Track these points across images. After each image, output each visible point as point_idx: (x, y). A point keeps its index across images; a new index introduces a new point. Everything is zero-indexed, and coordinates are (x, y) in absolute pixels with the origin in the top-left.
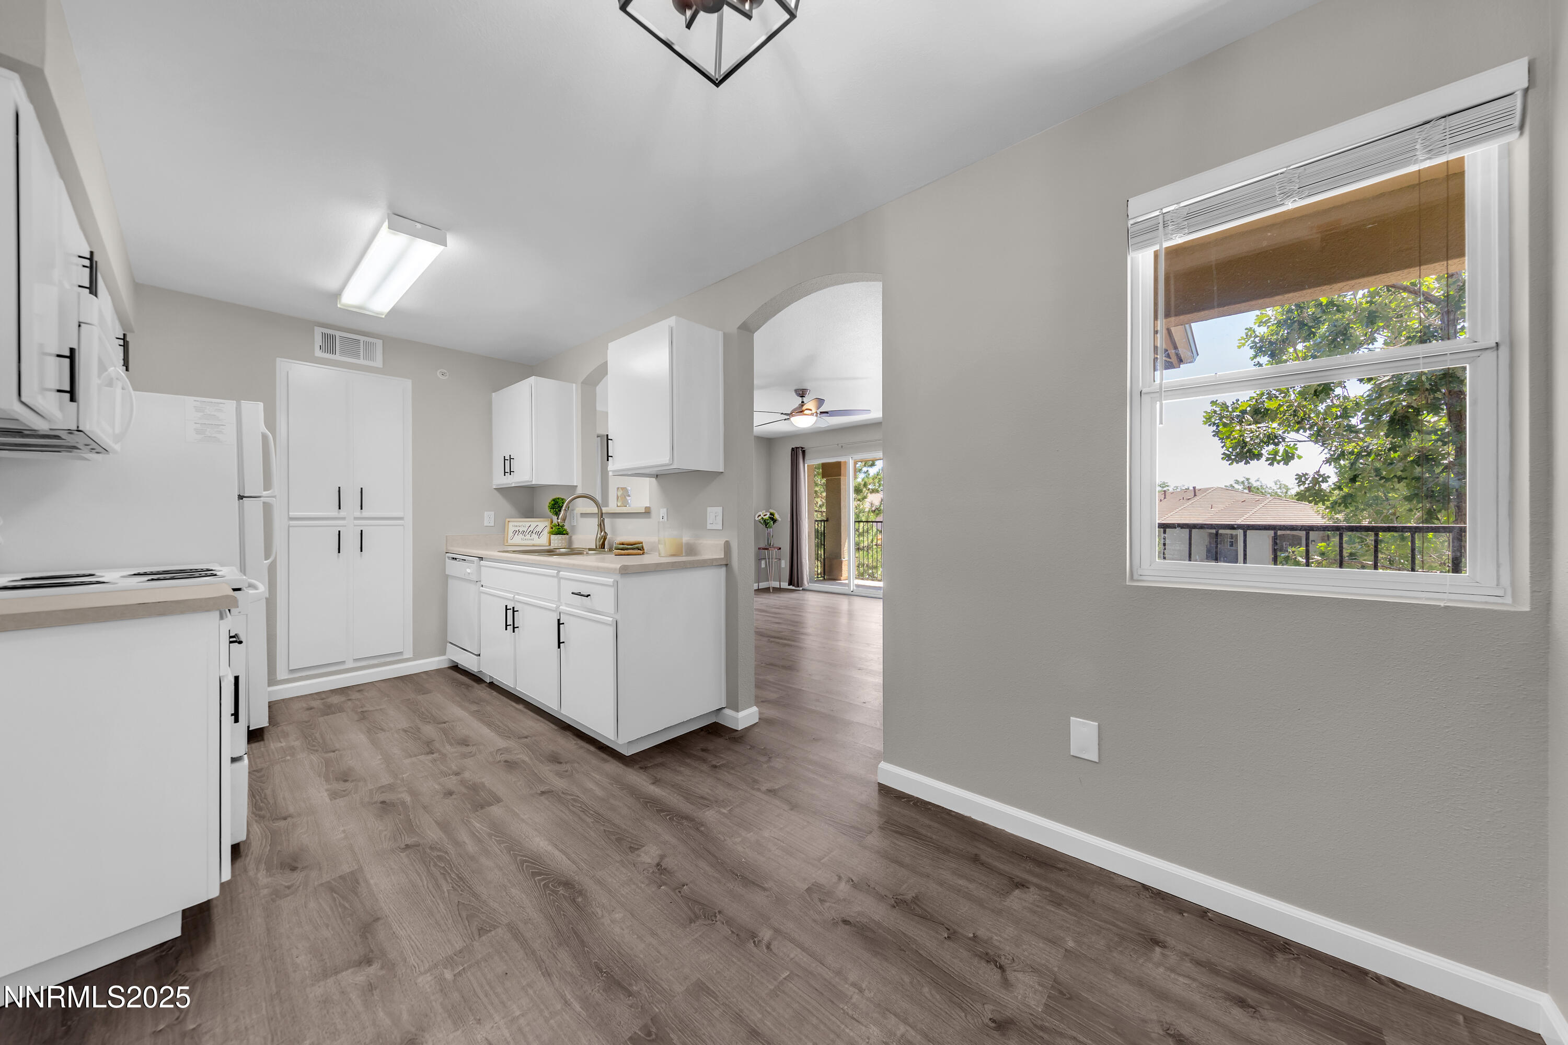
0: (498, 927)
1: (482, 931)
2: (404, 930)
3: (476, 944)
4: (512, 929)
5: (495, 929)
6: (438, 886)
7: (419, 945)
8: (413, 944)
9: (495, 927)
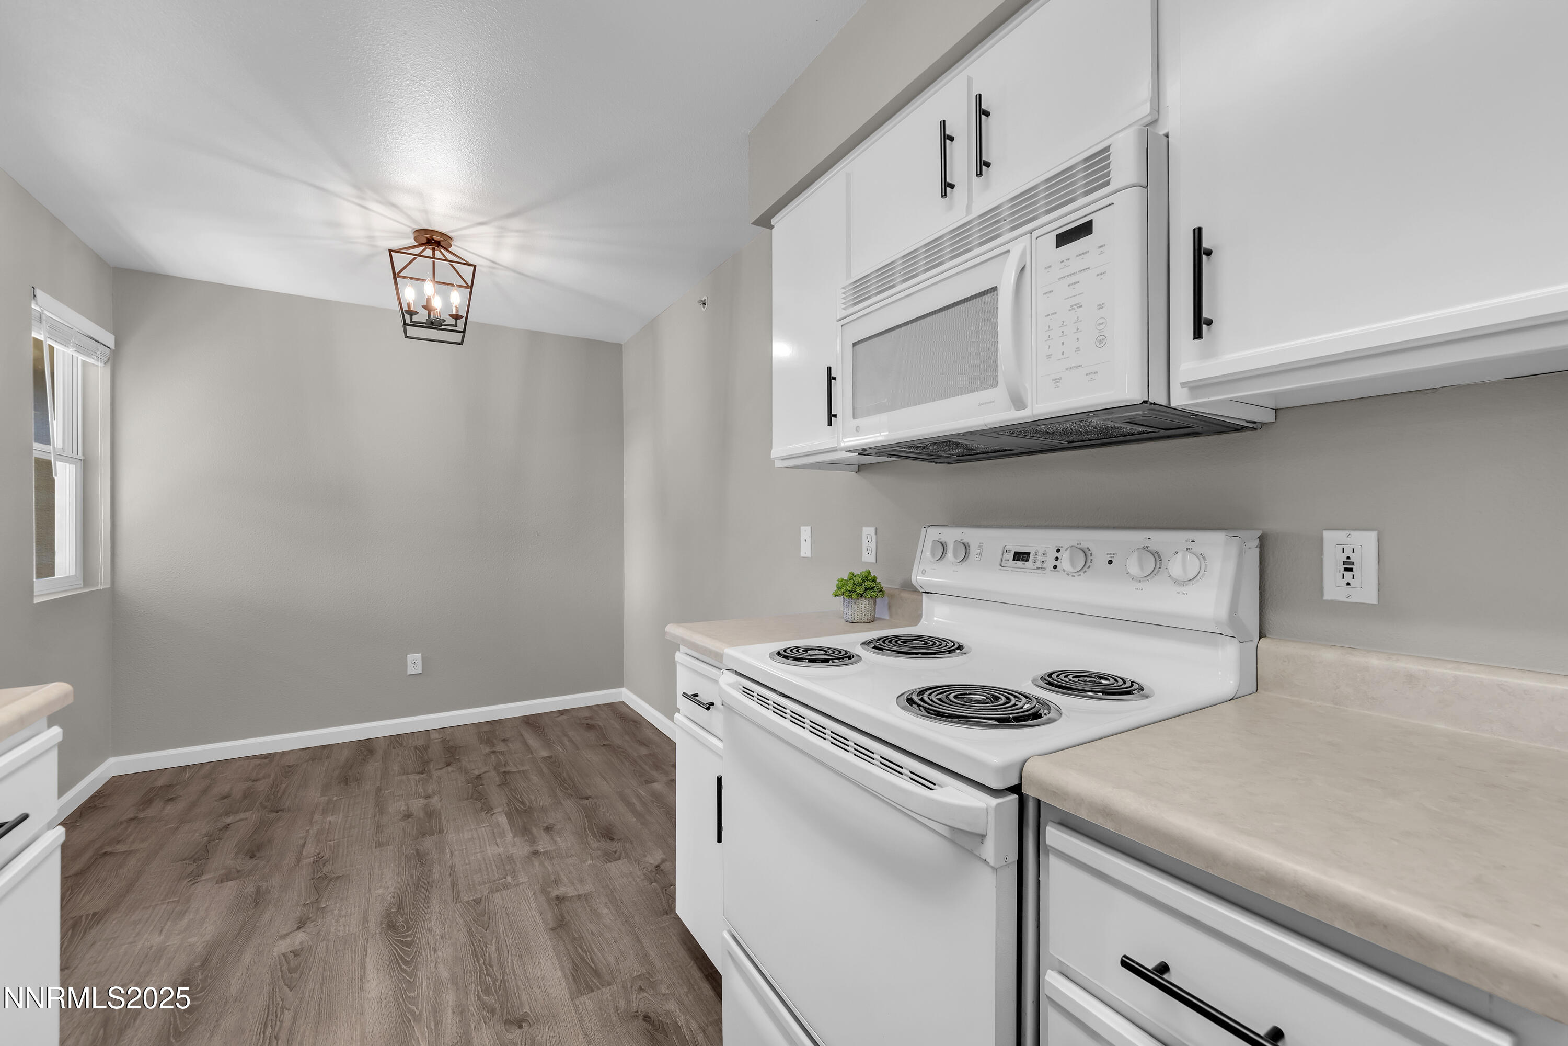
0: (466, 902)
1: (478, 901)
2: (534, 915)
3: (486, 894)
4: (457, 897)
5: (468, 901)
6: (499, 951)
7: (524, 902)
8: (528, 903)
9: (468, 902)
